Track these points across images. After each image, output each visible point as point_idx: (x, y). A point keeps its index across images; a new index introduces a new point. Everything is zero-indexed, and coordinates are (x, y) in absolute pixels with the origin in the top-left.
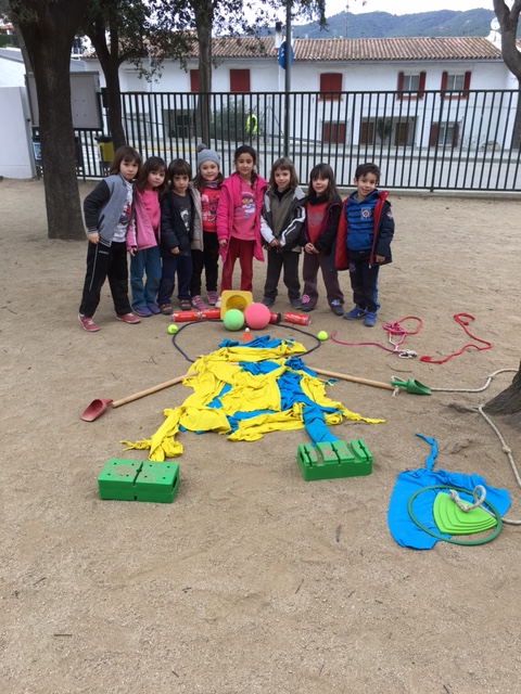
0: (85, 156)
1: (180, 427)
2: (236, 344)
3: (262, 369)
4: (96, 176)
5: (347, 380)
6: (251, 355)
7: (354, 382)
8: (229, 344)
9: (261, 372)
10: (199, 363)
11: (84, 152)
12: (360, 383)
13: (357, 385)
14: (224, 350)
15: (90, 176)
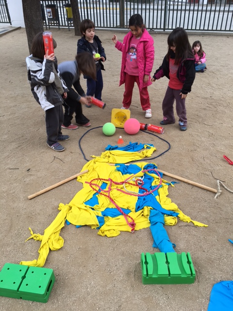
0: (59, 13)
1: (66, 222)
2: (116, 148)
3: (129, 170)
4: (65, 26)
5: (184, 182)
6: (124, 157)
7: (189, 184)
8: (111, 149)
9: (127, 173)
10: (91, 163)
11: (59, 11)
12: (193, 185)
13: (190, 187)
14: (107, 153)
15: (62, 26)
